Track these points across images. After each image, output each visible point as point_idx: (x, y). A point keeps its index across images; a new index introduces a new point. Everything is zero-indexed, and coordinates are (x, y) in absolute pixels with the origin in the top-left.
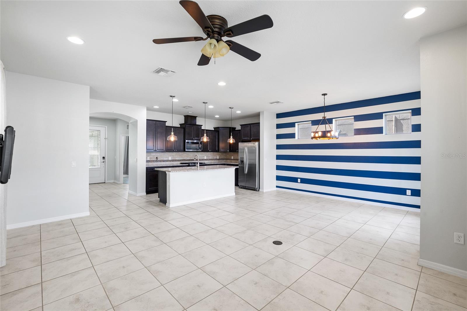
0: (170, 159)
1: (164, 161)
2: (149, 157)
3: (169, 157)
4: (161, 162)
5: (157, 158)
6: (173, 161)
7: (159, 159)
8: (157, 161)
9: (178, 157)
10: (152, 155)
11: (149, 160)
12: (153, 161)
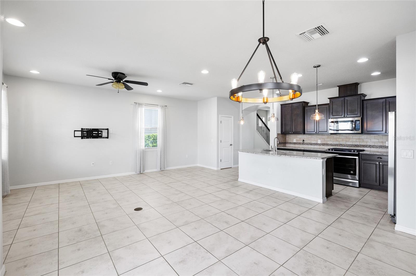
0: (319, 142)
1: (311, 144)
2: (295, 140)
3: (319, 140)
4: (308, 145)
5: (304, 141)
6: (323, 144)
7: (305, 142)
8: (303, 144)
9: (330, 141)
10: (298, 138)
11: (295, 142)
12: (300, 143)
